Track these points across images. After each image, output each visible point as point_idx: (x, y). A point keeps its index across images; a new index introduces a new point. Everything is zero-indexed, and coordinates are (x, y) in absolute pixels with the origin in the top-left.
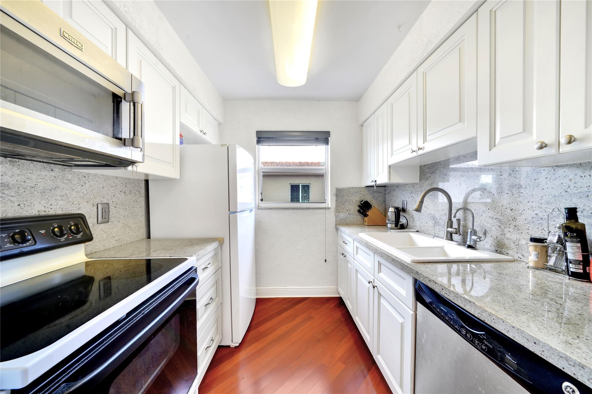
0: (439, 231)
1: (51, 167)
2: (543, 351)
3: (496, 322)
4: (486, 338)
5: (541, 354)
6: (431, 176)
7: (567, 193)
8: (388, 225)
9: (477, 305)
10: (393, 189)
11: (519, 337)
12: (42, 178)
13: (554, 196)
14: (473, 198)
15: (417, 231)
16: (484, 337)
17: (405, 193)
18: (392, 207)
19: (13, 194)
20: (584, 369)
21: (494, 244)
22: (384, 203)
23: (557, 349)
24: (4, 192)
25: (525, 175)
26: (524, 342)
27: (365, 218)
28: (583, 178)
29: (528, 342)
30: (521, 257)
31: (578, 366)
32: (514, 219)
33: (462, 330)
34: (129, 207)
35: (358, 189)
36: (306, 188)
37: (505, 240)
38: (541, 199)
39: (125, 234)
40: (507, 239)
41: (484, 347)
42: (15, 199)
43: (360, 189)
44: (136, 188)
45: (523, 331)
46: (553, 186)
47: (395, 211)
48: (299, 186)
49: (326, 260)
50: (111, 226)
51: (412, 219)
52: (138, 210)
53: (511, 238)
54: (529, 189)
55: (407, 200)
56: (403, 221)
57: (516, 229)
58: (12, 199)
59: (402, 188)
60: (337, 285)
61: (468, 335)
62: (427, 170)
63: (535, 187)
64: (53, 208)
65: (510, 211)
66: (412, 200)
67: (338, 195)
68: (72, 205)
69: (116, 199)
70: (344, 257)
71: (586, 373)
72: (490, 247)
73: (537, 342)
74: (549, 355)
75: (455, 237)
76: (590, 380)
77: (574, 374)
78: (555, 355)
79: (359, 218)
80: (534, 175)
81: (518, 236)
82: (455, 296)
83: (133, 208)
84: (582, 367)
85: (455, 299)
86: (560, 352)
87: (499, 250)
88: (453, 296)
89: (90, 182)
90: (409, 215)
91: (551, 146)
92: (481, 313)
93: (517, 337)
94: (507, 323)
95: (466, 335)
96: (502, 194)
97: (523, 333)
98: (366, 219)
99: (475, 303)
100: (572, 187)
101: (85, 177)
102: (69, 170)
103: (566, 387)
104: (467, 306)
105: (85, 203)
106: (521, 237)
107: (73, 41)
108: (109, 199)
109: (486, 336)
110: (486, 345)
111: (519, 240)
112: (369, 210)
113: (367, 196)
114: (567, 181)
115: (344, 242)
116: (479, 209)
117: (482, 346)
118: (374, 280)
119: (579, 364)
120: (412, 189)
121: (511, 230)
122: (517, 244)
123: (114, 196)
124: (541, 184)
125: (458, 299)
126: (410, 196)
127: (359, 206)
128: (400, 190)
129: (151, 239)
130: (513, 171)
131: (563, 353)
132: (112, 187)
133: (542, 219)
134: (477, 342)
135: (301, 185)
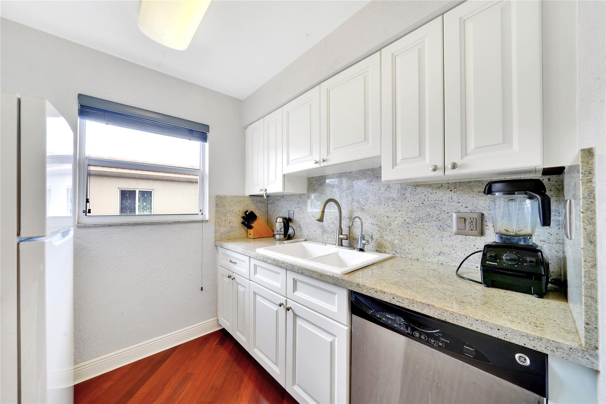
0: (328, 239)
2: (506, 335)
3: (458, 319)
4: (441, 335)
5: (505, 338)
6: (319, 187)
7: (423, 205)
8: (276, 236)
9: (436, 307)
10: (277, 199)
11: (483, 327)
13: (416, 206)
14: (357, 208)
15: (306, 240)
16: (439, 334)
17: (291, 203)
18: (280, 217)
20: (542, 340)
21: (375, 246)
22: (267, 213)
23: (519, 330)
25: (397, 191)
26: (488, 331)
27: (249, 230)
28: (432, 194)
29: (492, 330)
30: (395, 253)
31: (537, 339)
32: (390, 224)
33: (415, 333)
35: (241, 199)
36: (146, 195)
37: (383, 241)
38: (408, 208)
40: (385, 240)
41: (441, 344)
43: (243, 199)
45: (486, 321)
46: (415, 199)
47: (283, 221)
48: (134, 192)
49: (202, 288)
51: (299, 229)
53: (388, 239)
54: (399, 201)
55: (294, 210)
56: (290, 231)
57: (391, 232)
59: (288, 198)
60: (217, 316)
61: (423, 337)
62: (315, 182)
63: (404, 200)
65: (387, 218)
66: (299, 211)
67: (219, 205)
70: (233, 279)
71: (543, 343)
72: (372, 248)
73: (500, 329)
74: (512, 337)
75: (345, 242)
76: (547, 348)
77: (534, 347)
78: (517, 335)
79: (242, 231)
80: (403, 191)
81: (393, 237)
82: (409, 303)
84: (540, 340)
85: (409, 305)
86: (522, 332)
87: (379, 249)
88: (407, 303)
90: (296, 225)
91: (440, 169)
92: (441, 314)
93: (480, 328)
94: (470, 318)
95: (420, 337)
96: (381, 205)
97: (487, 323)
98: (251, 231)
99: (435, 306)
100: (426, 201)
103: (519, 358)
104: (426, 310)
106: (395, 238)
109: (441, 333)
110: (442, 342)
111: (393, 241)
112: (255, 221)
113: (250, 206)
114: (423, 196)
115: (231, 261)
116: (363, 217)
117: (438, 344)
118: (286, 301)
119: (538, 337)
120: (299, 199)
121: (388, 233)
122: (392, 244)
124: (407, 197)
125: (414, 305)
126: (297, 206)
127: (243, 217)
128: (285, 200)
130: (388, 187)
131: (523, 332)
133: (408, 223)
134: (432, 341)
135: (139, 191)
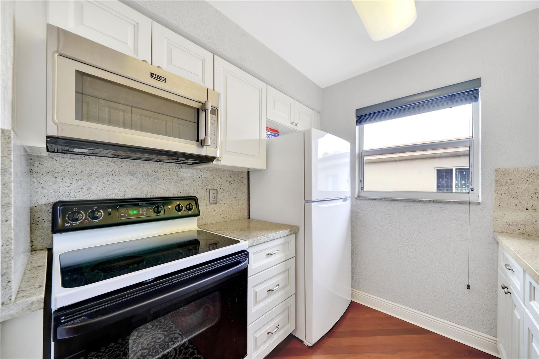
1: (181, 166)
12: (176, 173)
19: (160, 183)
24: (156, 182)
34: (233, 193)
36: (464, 173)
39: (230, 213)
42: (162, 186)
44: (239, 178)
49: (468, 286)
50: (219, 207)
52: (240, 196)
58: (160, 186)
64: (181, 192)
67: (500, 183)
68: (193, 191)
69: (223, 187)
70: (507, 293)
83: (236, 194)
89: (205, 174)
101: (201, 171)
102: (191, 167)
105: (201, 189)
107: (158, 78)
108: (218, 187)
115: (507, 266)
123: (221, 184)
129: (250, 219)
132: (220, 178)
135: (456, 169)
